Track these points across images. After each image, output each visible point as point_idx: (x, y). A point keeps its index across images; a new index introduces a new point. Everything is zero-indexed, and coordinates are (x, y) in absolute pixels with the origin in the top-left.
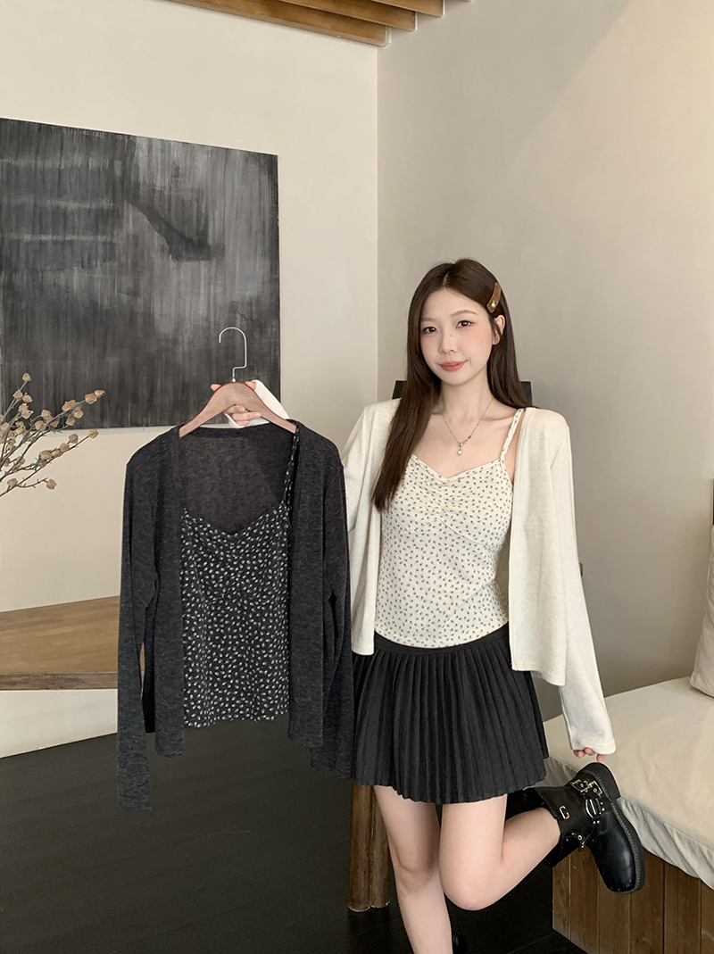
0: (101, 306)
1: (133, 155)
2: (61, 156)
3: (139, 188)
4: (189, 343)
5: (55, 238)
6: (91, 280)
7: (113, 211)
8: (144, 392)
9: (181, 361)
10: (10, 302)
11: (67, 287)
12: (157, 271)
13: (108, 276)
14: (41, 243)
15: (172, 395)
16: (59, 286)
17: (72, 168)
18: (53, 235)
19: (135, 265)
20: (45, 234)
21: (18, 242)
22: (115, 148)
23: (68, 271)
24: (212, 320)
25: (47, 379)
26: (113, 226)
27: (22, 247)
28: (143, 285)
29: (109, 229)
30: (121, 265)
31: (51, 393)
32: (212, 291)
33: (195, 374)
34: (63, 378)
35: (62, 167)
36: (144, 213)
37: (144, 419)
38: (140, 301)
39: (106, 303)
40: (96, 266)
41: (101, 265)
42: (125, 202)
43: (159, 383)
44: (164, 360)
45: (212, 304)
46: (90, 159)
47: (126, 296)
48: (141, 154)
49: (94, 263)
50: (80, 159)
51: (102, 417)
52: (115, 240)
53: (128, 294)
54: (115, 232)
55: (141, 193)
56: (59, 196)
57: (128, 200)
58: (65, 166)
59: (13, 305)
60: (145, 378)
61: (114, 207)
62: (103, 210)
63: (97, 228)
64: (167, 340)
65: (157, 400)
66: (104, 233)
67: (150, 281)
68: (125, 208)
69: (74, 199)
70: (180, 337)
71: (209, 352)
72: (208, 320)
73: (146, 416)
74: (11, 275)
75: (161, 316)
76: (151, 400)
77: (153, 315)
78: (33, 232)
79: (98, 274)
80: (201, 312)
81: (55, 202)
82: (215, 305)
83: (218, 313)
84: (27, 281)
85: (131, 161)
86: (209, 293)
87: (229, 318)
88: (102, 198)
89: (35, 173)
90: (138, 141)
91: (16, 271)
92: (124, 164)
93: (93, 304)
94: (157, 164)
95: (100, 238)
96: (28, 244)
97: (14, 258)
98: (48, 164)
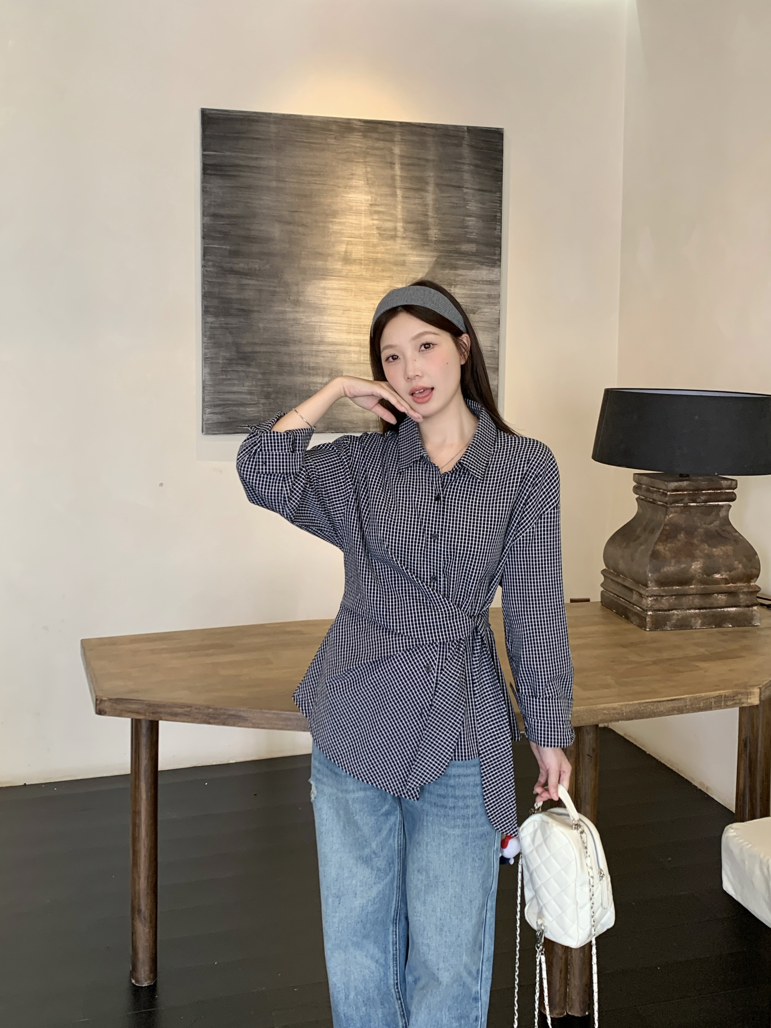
0: (332, 222)
1: (482, 264)
2: (475, 189)
3: (451, 269)
4: (294, 319)
5: (398, 178)
6: (358, 213)
7: (427, 240)
8: (241, 265)
9: (275, 308)
10: (334, 127)
11: (351, 187)
12: (371, 286)
13: (363, 232)
14: (392, 164)
15: (238, 296)
16: (351, 179)
17: (464, 200)
18: (401, 176)
19: (375, 261)
20: (402, 169)
21: (392, 141)
22: (487, 245)
23: (367, 189)
24: (322, 348)
25: (256, 159)
26: (413, 239)
27: (388, 144)
28: (355, 269)
29: (410, 234)
30: (374, 246)
31: (242, 163)
32: (351, 349)
33: (261, 325)
34: (258, 176)
35: (465, 190)
36: (428, 274)
37: (210, 263)
38: (338, 265)
39: (336, 228)
40: (373, 219)
41: (373, 225)
42: (435, 254)
43: (251, 282)
44: (277, 289)
45: (339, 348)
46: (474, 219)
47: (344, 250)
48: (484, 273)
49: (376, 217)
50: (474, 208)
51: (215, 216)
52: (399, 241)
53: (346, 252)
54: (407, 242)
55: (447, 272)
56: (437, 185)
57: (439, 257)
58: (466, 193)
59: (331, 130)
60: (257, 266)
61: (431, 241)
62: (428, 229)
63: (410, 223)
64: (298, 293)
65: (232, 280)
66: (405, 230)
67: (360, 278)
68: (431, 254)
69: (436, 200)
70: (301, 309)
71: (286, 343)
72: (321, 342)
73: (214, 266)
74: (359, 131)
75: (324, 288)
76: (233, 272)
77: (324, 279)
78: (402, 157)
79: (366, 221)
80: (329, 334)
81: (432, 181)
82: (338, 351)
83: (329, 355)
84: (355, 147)
85: (477, 262)
86: (350, 345)
87: (324, 368)
88: (440, 230)
89: (456, 163)
90: (496, 270)
91: (365, 136)
92: (473, 254)
93: (335, 214)
94: (476, 290)
95: (400, 225)
96: (391, 150)
97: (376, 135)
98: (466, 176)
